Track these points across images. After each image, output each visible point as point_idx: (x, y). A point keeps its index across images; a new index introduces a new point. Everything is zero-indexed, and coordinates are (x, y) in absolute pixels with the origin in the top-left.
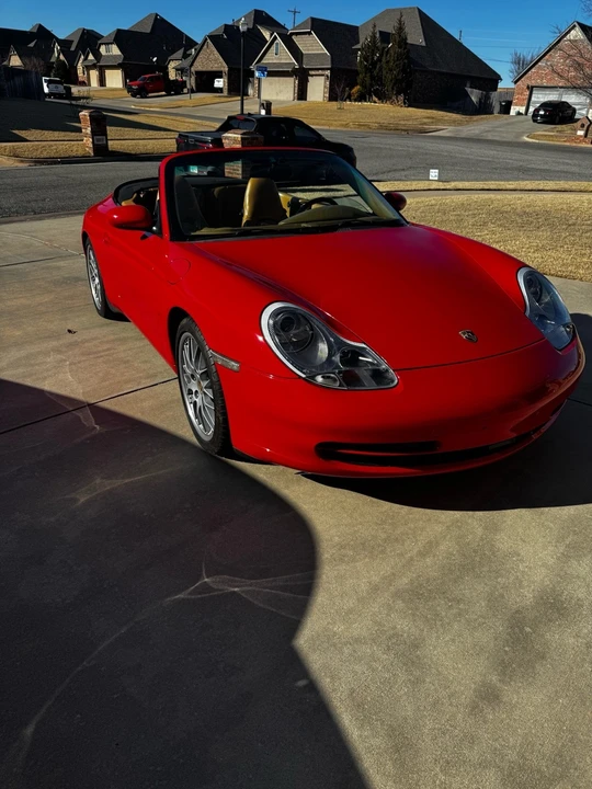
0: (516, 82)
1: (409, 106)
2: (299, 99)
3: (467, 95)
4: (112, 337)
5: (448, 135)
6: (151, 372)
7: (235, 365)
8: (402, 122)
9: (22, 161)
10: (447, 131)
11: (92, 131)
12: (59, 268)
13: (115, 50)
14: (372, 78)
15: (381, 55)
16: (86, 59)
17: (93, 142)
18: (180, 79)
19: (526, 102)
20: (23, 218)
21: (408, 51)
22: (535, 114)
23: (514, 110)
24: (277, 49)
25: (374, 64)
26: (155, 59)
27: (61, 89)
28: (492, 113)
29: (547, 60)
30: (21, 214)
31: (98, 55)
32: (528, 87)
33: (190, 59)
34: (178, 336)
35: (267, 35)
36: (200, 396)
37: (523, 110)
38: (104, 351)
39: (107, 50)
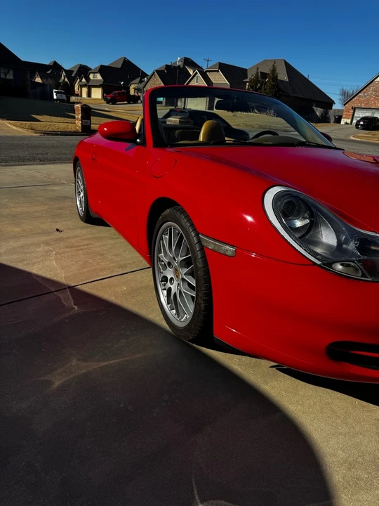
0: (345, 105)
1: (277, 116)
3: (314, 111)
4: (91, 236)
6: (122, 263)
7: (230, 250)
9: (35, 133)
11: (82, 117)
12: (54, 190)
13: (99, 77)
15: (261, 85)
16: (81, 81)
17: (82, 124)
18: (137, 95)
19: (351, 117)
20: (32, 163)
21: (278, 84)
22: (357, 124)
23: (343, 122)
24: (197, 79)
26: (122, 83)
27: (64, 97)
28: (329, 122)
29: (365, 92)
30: (31, 161)
31: (88, 79)
32: (352, 108)
33: (144, 83)
34: (157, 225)
35: (191, 72)
36: (176, 283)
37: (349, 121)
38: (85, 245)
39: (94, 77)
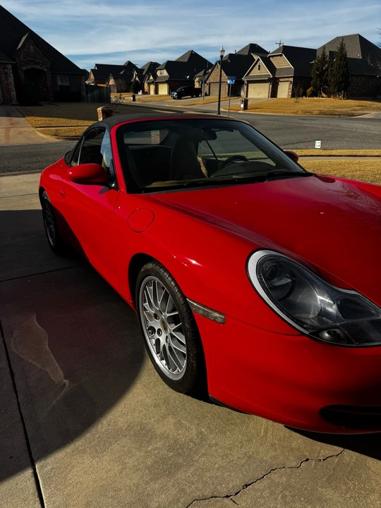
1: (347, 99)
2: (271, 97)
5: (370, 117)
7: (219, 317)
8: (339, 110)
9: (58, 138)
10: (371, 114)
13: (165, 73)
14: (321, 81)
15: (328, 66)
16: (149, 78)
18: (200, 87)
24: (259, 66)
25: (323, 72)
26: (188, 77)
31: (155, 76)
33: (207, 75)
34: (140, 277)
35: (256, 57)
36: (164, 334)
39: (161, 74)
